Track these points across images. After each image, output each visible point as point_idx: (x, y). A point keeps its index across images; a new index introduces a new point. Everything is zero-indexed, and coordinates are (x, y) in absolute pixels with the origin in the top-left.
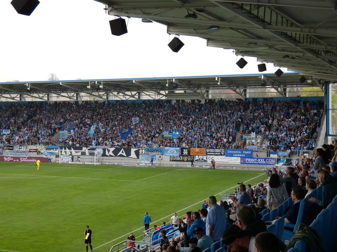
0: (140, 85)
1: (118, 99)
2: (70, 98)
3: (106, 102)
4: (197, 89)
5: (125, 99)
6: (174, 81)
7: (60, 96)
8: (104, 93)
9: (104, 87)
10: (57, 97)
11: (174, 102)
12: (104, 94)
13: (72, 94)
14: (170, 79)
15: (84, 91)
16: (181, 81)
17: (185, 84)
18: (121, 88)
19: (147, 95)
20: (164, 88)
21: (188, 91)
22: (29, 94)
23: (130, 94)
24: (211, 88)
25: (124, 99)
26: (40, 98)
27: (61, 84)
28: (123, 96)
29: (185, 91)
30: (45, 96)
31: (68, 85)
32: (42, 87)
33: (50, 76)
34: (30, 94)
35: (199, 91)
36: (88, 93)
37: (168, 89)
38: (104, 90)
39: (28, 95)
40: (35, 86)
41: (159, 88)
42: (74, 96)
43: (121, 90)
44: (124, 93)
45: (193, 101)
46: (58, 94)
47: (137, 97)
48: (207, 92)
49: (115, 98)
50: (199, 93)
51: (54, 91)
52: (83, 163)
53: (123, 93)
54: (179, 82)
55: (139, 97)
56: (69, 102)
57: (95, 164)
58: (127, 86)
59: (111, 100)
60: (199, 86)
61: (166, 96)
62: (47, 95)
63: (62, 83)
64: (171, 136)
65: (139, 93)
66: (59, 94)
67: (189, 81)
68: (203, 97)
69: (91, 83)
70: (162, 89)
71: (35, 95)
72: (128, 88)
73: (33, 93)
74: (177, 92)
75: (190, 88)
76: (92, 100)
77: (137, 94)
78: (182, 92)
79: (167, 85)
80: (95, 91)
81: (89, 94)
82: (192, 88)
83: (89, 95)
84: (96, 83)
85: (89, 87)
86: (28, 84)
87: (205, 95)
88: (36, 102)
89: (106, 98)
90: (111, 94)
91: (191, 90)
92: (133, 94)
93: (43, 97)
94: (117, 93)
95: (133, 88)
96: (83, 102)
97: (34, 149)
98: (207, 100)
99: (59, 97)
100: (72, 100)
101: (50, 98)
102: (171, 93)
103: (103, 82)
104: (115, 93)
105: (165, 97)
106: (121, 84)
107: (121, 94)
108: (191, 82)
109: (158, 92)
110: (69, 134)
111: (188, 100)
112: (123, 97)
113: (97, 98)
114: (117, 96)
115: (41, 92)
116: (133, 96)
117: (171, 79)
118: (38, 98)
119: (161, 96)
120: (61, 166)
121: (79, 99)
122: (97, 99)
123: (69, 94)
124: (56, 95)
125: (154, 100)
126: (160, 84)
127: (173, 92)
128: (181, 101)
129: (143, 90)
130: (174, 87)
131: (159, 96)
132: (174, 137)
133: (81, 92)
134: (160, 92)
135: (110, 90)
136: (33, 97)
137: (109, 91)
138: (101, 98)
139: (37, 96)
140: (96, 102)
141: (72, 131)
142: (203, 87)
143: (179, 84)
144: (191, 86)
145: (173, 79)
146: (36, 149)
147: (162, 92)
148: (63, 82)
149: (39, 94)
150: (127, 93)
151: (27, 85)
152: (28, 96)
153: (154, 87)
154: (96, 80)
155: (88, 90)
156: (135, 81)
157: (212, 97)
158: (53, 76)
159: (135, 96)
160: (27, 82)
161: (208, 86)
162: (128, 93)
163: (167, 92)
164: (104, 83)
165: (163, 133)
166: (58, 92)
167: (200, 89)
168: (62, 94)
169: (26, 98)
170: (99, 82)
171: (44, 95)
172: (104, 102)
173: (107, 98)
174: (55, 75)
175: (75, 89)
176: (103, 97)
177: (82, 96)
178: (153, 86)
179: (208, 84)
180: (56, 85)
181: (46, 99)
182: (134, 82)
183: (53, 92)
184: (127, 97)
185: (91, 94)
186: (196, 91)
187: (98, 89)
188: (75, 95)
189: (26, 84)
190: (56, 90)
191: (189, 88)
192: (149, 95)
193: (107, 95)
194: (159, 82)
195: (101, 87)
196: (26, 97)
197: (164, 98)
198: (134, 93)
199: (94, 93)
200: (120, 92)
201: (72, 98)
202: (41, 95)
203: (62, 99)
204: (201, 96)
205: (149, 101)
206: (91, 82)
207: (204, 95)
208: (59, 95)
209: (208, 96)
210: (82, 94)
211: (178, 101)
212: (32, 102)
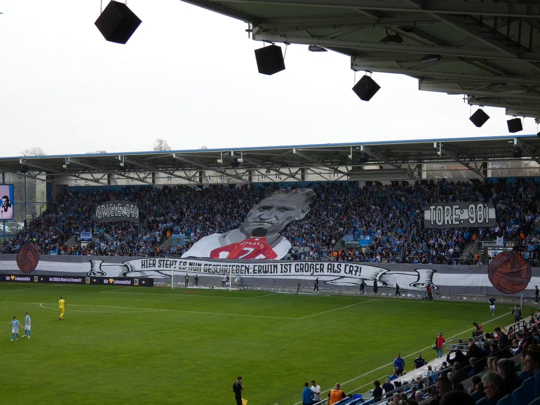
0: (305, 157)
1: (267, 180)
2: (189, 179)
3: (249, 186)
4: (402, 163)
5: (280, 181)
6: (362, 149)
7: (172, 176)
8: (244, 171)
9: (244, 162)
10: (168, 177)
11: (362, 185)
12: (244, 173)
13: (193, 173)
14: (356, 147)
15: (213, 168)
16: (373, 149)
17: (381, 153)
18: (273, 161)
19: (316, 173)
20: (344, 161)
21: (387, 166)
22: (123, 174)
23: (288, 172)
24: (426, 161)
25: (278, 180)
26: (141, 180)
27: (174, 157)
28: (277, 176)
29: (381, 167)
30: (149, 176)
31: (186, 158)
32: (144, 161)
33: (157, 144)
34: (125, 174)
35: (404, 166)
36: (218, 172)
37: (352, 162)
38: (245, 165)
39: (121, 175)
40: (132, 160)
41: (336, 162)
42: (196, 177)
43: (272, 165)
44: (278, 171)
45: (395, 184)
46: (169, 173)
47: (299, 176)
48: (420, 167)
49: (263, 178)
50: (405, 170)
51: (163, 168)
52: (211, 288)
53: (276, 170)
54: (372, 151)
55: (303, 177)
56: (187, 187)
57: (230, 289)
58: (283, 158)
59: (257, 181)
60: (405, 158)
61: (348, 175)
62: (151, 176)
63: (176, 155)
64: (357, 243)
65: (303, 171)
66: (171, 172)
67: (388, 150)
68: (412, 177)
69: (224, 155)
70: (341, 164)
71: (132, 175)
72: (285, 163)
73: (128, 171)
74: (367, 168)
75: (390, 160)
76: (225, 182)
77: (300, 172)
78: (376, 167)
79: (350, 156)
80: (231, 167)
81: (221, 172)
82: (392, 160)
83: (219, 174)
84: (232, 154)
85: (220, 161)
86: (122, 157)
87: (416, 173)
88: (133, 186)
89: (248, 179)
90: (256, 173)
91: (391, 164)
92: (292, 172)
93: (146, 177)
94: (266, 170)
95: (294, 162)
96: (211, 185)
98: (419, 181)
99: (171, 178)
100: (192, 183)
101: (156, 180)
102: (358, 170)
103: (243, 152)
104: (264, 171)
105: (346, 176)
106: (274, 156)
107: (272, 172)
108: (392, 151)
109: (334, 168)
110: (188, 239)
111: (386, 182)
112: (277, 178)
113: (234, 179)
114: (266, 176)
115: (142, 170)
116: (292, 176)
117: (358, 146)
118: (137, 179)
119: (340, 175)
120: (173, 293)
121: (204, 182)
122: (233, 181)
123: (187, 172)
124: (166, 175)
125: (328, 183)
126: (338, 154)
127: (360, 169)
128: (374, 184)
129: (310, 166)
130: (361, 159)
131: (336, 174)
132: (362, 245)
133: (207, 169)
134: (338, 167)
135: (255, 167)
136: (128, 178)
137: (253, 168)
138: (240, 178)
139: (136, 176)
140: (232, 186)
141: (192, 234)
142: (413, 159)
143: (370, 154)
144: (392, 158)
145: (360, 147)
147: (342, 169)
148: (177, 152)
149: (139, 174)
150: (282, 170)
151: (120, 159)
152: (122, 177)
153: (328, 161)
154: (233, 149)
155: (219, 165)
156: (296, 150)
157: (427, 176)
158: (162, 143)
159: (297, 176)
160: (120, 154)
161: (422, 157)
162: (285, 170)
163: (350, 168)
164: (245, 154)
165: (344, 239)
166: (169, 169)
167: (407, 163)
168: (176, 173)
169: (117, 180)
170: (237, 153)
171: (146, 175)
172: (246, 186)
173: (250, 179)
174: (165, 142)
175: (197, 164)
176: (243, 177)
177: (210, 176)
178: (326, 159)
179: (421, 155)
180: (167, 157)
181: (150, 180)
182: (294, 152)
183: (161, 169)
184: (283, 177)
185: (223, 173)
186: (401, 166)
187: (235, 165)
188: (198, 175)
189: (118, 156)
190: (167, 166)
191: (388, 161)
192: (320, 174)
193: (250, 173)
194: (336, 152)
195: (240, 160)
196: (118, 178)
197: (345, 178)
198: (294, 170)
199: (228, 171)
200: (271, 168)
201: (192, 179)
202: (142, 175)
203: (175, 181)
204: (409, 175)
205: (319, 183)
206: (223, 153)
207: (413, 172)
208: (172, 174)
209: (420, 174)
210: (209, 173)
211: (369, 183)
212: (128, 187)
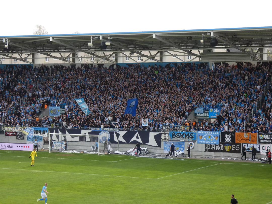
0: (163, 41)
1: (130, 61)
2: (64, 59)
3: (115, 67)
4: (246, 47)
5: (142, 62)
6: (212, 35)
7: (49, 57)
8: (111, 53)
9: (111, 45)
10: (46, 58)
11: (212, 67)
12: (111, 55)
13: (67, 54)
14: (207, 33)
15: (84, 50)
16: (222, 35)
17: (229, 39)
18: (135, 45)
19: (172, 55)
20: (197, 45)
21: (233, 50)
22: (7, 54)
23: (149, 55)
24: (266, 45)
25: (140, 61)
26: (22, 60)
27: (51, 40)
28: (139, 58)
29: (228, 50)
30: (29, 57)
31: (61, 41)
32: (25, 43)
33: (36, 29)
34: (9, 54)
35: (248, 50)
36: (89, 53)
37: (204, 46)
38: (112, 48)
39: (5, 55)
40: (15, 43)
41: (189, 46)
42: (70, 58)
43: (135, 48)
44: (140, 53)
45: (239, 65)
46: (47, 54)
47: (158, 58)
48: (261, 50)
49: (127, 60)
50: (249, 52)
51: (42, 50)
52: (82, 153)
53: (138, 53)
54: (220, 37)
55: (161, 59)
56: (62, 66)
57: (99, 153)
58: (144, 42)
59: (122, 62)
60: (249, 43)
61: (200, 57)
62: (31, 56)
63: (53, 38)
64: (207, 115)
65: (161, 53)
66: (49, 54)
67: (235, 35)
68: (254, 58)
69: (94, 39)
70: (194, 48)
71: (15, 55)
72: (146, 46)
73: (12, 52)
74: (216, 51)
75: (236, 44)
76: (95, 62)
77: (159, 54)
78: (224, 50)
79: (202, 41)
80: (100, 49)
81: (91, 54)
82: (238, 45)
83: (90, 55)
84: (101, 39)
85: (90, 44)
86: (6, 40)
87: (258, 56)
88: (16, 65)
89: (114, 60)
90: (122, 55)
91: (237, 48)
92: (152, 55)
93: (27, 58)
94: (129, 52)
95: (153, 46)
96: (82, 65)
97: (14, 131)
98: (260, 62)
99: (48, 58)
100: (66, 63)
101: (35, 60)
102: (208, 52)
103: (111, 36)
104: (128, 53)
105: (198, 58)
106: (136, 40)
107: (135, 54)
108: (237, 37)
109: (188, 51)
110: (63, 110)
111: (232, 63)
112: (139, 59)
113: (102, 60)
114: (129, 57)
115: (23, 51)
116: (152, 57)
117: (208, 32)
118: (19, 59)
119: (193, 57)
120: (49, 157)
121: (77, 62)
122: (102, 61)
123: (62, 54)
124: (44, 56)
125: (182, 63)
126: (191, 39)
127: (210, 51)
128: (222, 64)
129: (167, 49)
130: (211, 43)
131: (190, 56)
132: (211, 117)
133: (79, 51)
134: (191, 50)
135: (120, 49)
136: (12, 58)
137: (119, 50)
138: (107, 59)
139: (18, 57)
140: (101, 66)
141: (66, 107)
142: (255, 44)
143: (219, 39)
144: (237, 43)
145: (210, 33)
146: (16, 131)
147: (195, 51)
148: (54, 37)
149: (20, 55)
150: (144, 53)
151: (4, 41)
152: (6, 57)
153: (183, 45)
154: (101, 34)
155: (89, 48)
156: (156, 35)
157: (268, 58)
158: (40, 28)
159: (156, 58)
160: (5, 37)
161: (263, 42)
162: (146, 53)
163: (202, 51)
164: (112, 38)
165: (196, 111)
166: (47, 51)
167: (251, 46)
168: (53, 54)
169: (2, 60)
170: (105, 38)
171: (27, 55)
172: (112, 66)
173: (116, 60)
174: (43, 27)
175: (71, 47)
176: (110, 59)
177: (81, 57)
178: (182, 43)
179: (262, 40)
180: (45, 41)
181: (30, 60)
182: (154, 37)
183: (39, 51)
184: (144, 59)
185: (93, 54)
186: (245, 49)
187: (103, 47)
188: (71, 56)
189: (3, 39)
190: (44, 48)
191: (234, 45)
192: (175, 56)
193: (116, 55)
194: (190, 37)
195: (108, 44)
196: (3, 58)
197: (197, 60)
198: (153, 53)
199: (97, 53)
200: (134, 51)
201: (67, 59)
202: (23, 56)
203: (52, 61)
204: (252, 57)
205: (175, 64)
206: (93, 37)
207: (256, 55)
208: (49, 55)
209: (261, 56)
210: (80, 54)
211: (217, 64)
212: (11, 66)
